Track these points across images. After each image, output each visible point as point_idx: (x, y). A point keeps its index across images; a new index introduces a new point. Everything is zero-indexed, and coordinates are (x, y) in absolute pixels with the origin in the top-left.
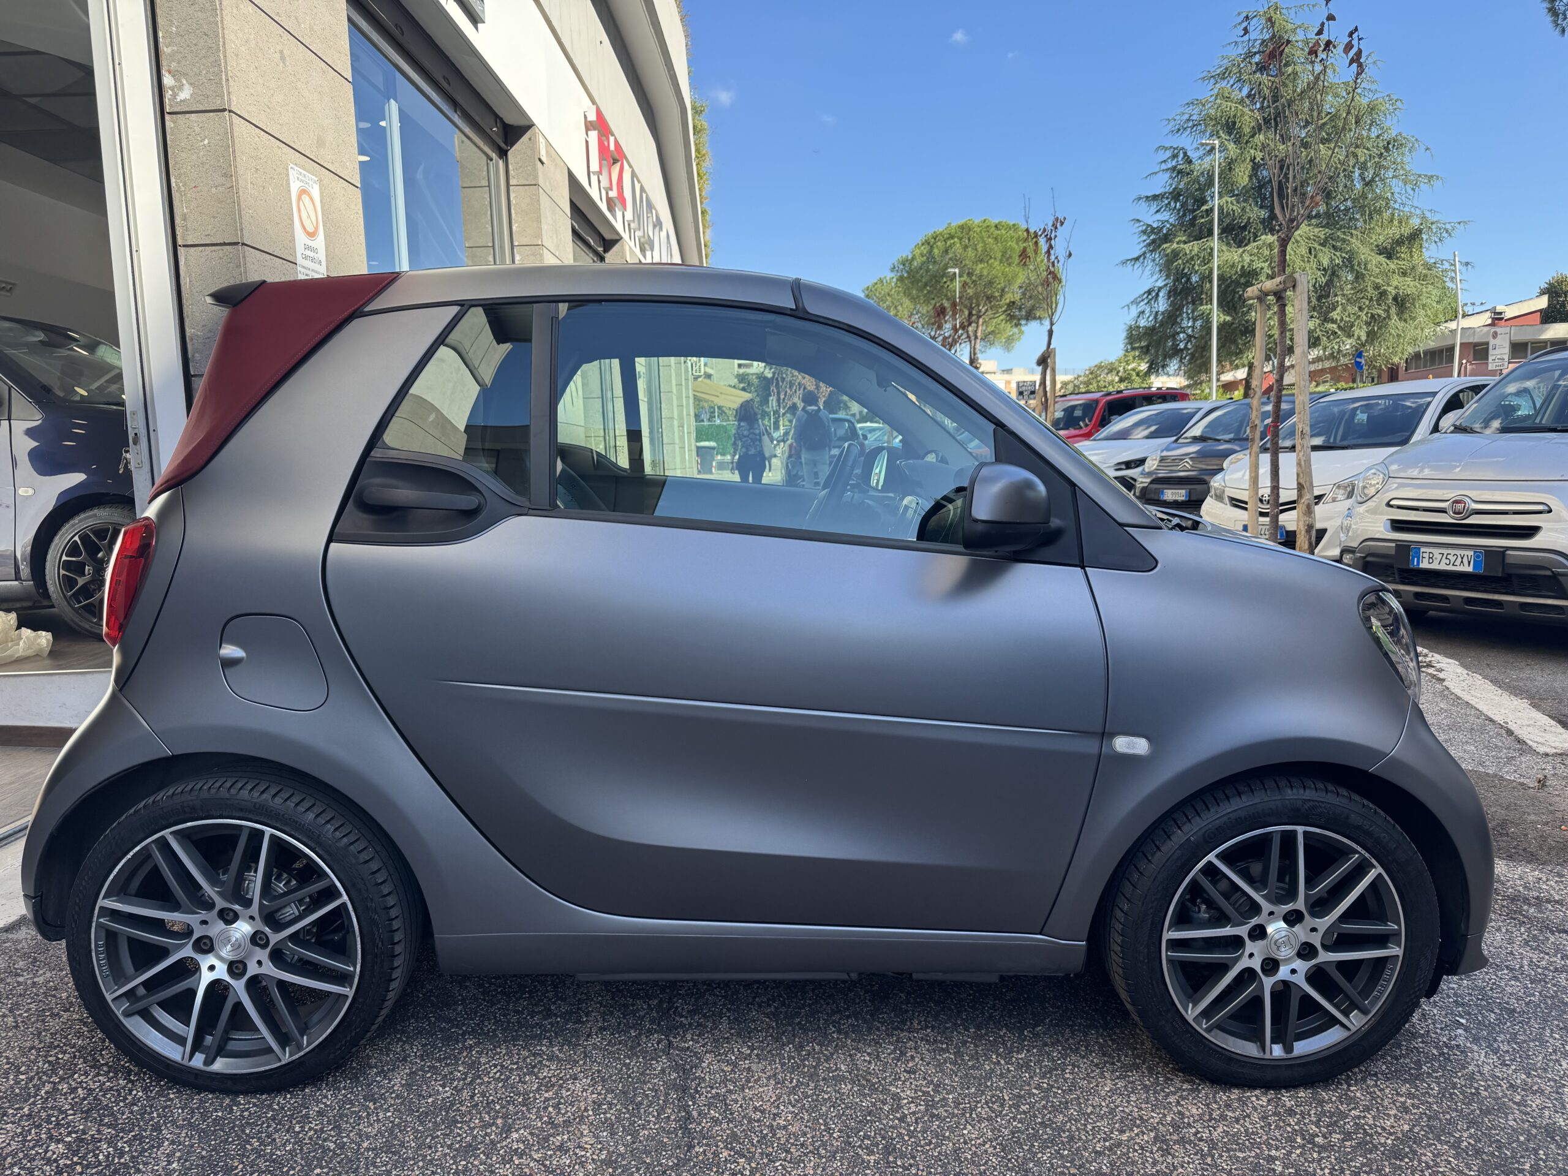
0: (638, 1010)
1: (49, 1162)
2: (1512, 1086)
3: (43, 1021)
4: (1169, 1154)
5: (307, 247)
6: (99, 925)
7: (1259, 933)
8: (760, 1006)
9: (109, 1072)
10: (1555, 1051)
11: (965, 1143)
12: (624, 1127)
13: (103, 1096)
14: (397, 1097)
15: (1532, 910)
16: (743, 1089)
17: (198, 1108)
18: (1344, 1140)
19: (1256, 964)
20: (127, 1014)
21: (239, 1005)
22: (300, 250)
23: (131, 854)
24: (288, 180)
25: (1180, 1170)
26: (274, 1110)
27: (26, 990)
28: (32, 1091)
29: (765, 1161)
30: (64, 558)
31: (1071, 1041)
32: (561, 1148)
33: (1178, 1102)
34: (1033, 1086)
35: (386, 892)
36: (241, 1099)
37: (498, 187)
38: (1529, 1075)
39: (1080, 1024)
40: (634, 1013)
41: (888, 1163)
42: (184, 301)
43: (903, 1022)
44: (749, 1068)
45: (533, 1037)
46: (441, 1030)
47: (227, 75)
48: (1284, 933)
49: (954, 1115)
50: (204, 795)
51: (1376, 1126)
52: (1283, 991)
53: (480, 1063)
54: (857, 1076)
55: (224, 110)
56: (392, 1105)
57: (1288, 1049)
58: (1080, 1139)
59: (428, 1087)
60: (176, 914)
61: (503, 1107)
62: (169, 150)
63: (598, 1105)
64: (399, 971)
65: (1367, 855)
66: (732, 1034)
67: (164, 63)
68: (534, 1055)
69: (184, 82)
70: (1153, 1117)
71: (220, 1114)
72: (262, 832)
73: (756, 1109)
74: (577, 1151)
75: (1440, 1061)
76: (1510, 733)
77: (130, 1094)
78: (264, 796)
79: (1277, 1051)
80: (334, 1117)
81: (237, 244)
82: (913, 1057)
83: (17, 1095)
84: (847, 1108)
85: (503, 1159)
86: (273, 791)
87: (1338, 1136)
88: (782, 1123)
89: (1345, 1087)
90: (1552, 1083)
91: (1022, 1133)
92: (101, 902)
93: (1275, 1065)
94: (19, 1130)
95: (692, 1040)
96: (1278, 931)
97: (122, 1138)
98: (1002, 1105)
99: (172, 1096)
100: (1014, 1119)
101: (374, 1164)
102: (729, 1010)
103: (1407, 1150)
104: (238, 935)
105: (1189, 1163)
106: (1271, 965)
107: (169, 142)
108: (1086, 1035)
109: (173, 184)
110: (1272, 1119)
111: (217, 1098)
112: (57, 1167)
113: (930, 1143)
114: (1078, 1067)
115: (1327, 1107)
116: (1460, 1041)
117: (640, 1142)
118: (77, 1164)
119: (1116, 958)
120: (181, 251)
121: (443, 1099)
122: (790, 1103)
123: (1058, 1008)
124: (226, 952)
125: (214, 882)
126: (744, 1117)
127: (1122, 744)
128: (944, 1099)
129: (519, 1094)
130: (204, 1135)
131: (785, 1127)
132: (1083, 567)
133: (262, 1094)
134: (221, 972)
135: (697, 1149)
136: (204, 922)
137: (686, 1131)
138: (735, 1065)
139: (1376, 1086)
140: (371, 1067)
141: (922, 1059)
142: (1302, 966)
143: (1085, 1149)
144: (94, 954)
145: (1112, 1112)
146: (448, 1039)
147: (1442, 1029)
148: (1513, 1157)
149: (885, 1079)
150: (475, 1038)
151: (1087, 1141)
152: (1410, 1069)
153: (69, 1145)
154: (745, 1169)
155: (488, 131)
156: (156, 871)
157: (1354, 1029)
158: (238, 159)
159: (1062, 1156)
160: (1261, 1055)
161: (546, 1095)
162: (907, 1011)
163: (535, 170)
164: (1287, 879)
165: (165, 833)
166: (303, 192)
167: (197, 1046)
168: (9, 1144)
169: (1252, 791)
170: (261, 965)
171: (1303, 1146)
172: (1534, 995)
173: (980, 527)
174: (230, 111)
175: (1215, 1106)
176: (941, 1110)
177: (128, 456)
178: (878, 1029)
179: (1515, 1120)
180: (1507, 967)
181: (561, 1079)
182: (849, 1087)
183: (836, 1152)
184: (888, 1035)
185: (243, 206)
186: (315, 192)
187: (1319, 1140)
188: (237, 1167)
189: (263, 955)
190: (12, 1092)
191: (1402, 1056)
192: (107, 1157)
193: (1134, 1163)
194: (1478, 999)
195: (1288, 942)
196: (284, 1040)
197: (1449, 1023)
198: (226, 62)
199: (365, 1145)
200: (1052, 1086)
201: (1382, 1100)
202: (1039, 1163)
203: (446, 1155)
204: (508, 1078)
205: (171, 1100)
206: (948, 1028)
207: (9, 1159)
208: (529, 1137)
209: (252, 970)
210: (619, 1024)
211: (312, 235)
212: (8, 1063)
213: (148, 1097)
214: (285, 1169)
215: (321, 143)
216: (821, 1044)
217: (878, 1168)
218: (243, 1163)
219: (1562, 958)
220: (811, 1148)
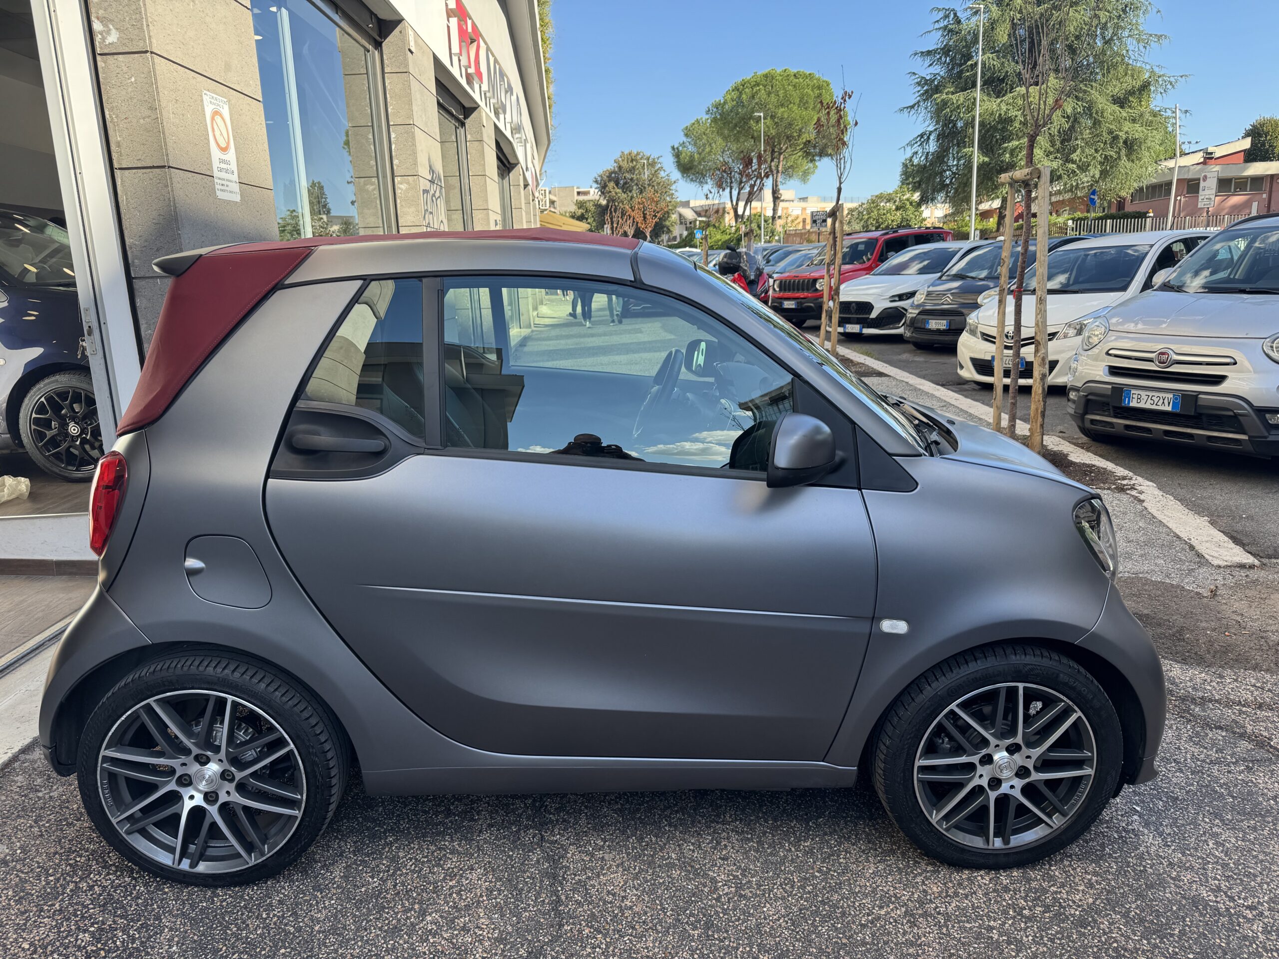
0: (517, 809)
1: (79, 948)
2: (1171, 864)
3: (61, 829)
4: (915, 925)
5: (222, 161)
6: (102, 769)
7: (988, 760)
8: (610, 804)
9: (117, 871)
10: (1204, 833)
11: (765, 918)
12: (510, 909)
13: (115, 891)
14: (338, 887)
15: (1197, 709)
16: (598, 876)
17: (187, 900)
18: (1044, 912)
19: (984, 782)
20: (129, 833)
21: (214, 824)
22: (216, 164)
23: (124, 716)
24: (203, 106)
25: (923, 939)
26: (245, 900)
27: (45, 803)
28: (60, 889)
29: (617, 936)
30: (34, 415)
31: (845, 831)
32: (464, 929)
33: (923, 882)
34: (816, 869)
35: (323, 740)
36: (219, 891)
37: (375, 74)
38: (1183, 854)
39: (852, 815)
40: (513, 811)
41: (708, 936)
42: (123, 216)
43: (718, 816)
44: (603, 857)
45: (438, 834)
46: (368, 829)
47: (147, 21)
48: (1006, 760)
49: (756, 895)
50: (179, 671)
51: (1068, 900)
52: (1003, 801)
53: (399, 857)
54: (684, 863)
55: (146, 52)
56: (335, 894)
57: (1006, 841)
58: (850, 914)
59: (361, 878)
60: (162, 759)
61: (418, 894)
62: (102, 87)
63: (490, 891)
64: (335, 796)
65: (1071, 703)
66: (589, 828)
67: (93, 10)
68: (440, 849)
69: (111, 27)
70: (904, 895)
71: (204, 904)
72: (226, 700)
73: (609, 892)
74: (476, 930)
75: (1119, 843)
76: (1192, 548)
77: (135, 889)
78: (226, 671)
79: (998, 843)
80: (291, 905)
81: (164, 167)
82: (725, 846)
83: (49, 894)
84: (677, 890)
85: (421, 938)
86: (232, 667)
87: (1040, 909)
88: (629, 904)
89: (1047, 867)
90: (1200, 861)
91: (807, 910)
92: (103, 752)
93: (996, 854)
94: (54, 923)
95: (559, 834)
96: (1002, 758)
97: (132, 926)
98: (792, 887)
99: (166, 890)
100: (801, 898)
101: (324, 944)
102: (586, 807)
103: (1090, 919)
104: (210, 773)
105: (929, 933)
106: (995, 783)
107: (101, 80)
108: (856, 825)
109: (107, 116)
110: (992, 895)
111: (201, 891)
112: (86, 953)
113: (739, 919)
114: (850, 853)
115: (1033, 884)
116: (1135, 826)
117: (523, 922)
118: (101, 949)
119: (880, 779)
120: (118, 173)
121: (373, 888)
122: (634, 887)
123: (836, 802)
124: (203, 786)
125: (189, 734)
126: (600, 900)
127: (888, 626)
128: (749, 882)
129: (429, 883)
130: (194, 922)
131: (631, 908)
132: (860, 489)
133: (235, 887)
134: (199, 800)
135: (565, 927)
136: (184, 764)
137: (558, 914)
138: (592, 855)
139: (1070, 865)
140: (316, 862)
141: (732, 848)
142: (1019, 783)
143: (854, 922)
144: (100, 790)
145: (874, 891)
146: (373, 837)
147: (1122, 815)
148: (1167, 924)
149: (705, 865)
150: (394, 835)
151: (856, 915)
152: (1097, 850)
153: (93, 934)
154: (602, 943)
155: (365, 26)
156: (143, 727)
157: (1055, 827)
158: (161, 94)
159: (837, 929)
160: (986, 847)
161: (451, 884)
162: (721, 806)
163: (406, 59)
164: (1010, 718)
165: (150, 701)
166: (216, 113)
167: (184, 854)
168: (48, 935)
169: (986, 657)
170: (229, 794)
171: (1014, 918)
172: (1193, 785)
173: (780, 473)
174: (152, 53)
175: (951, 885)
176: (747, 891)
177: (84, 344)
178: (699, 822)
179: (1171, 893)
180: (1175, 760)
181: (461, 869)
182: (678, 872)
183: (669, 928)
184: (707, 827)
185: (167, 134)
186: (226, 112)
187: (1026, 912)
188: (221, 950)
189: (231, 787)
190: (45, 891)
191: (1092, 840)
192: (123, 942)
193: (889, 933)
194: (1151, 789)
195: (1008, 767)
196: (250, 847)
197: (1128, 810)
198: (146, 10)
199: (317, 928)
200: (830, 870)
201: (1074, 877)
202: (819, 935)
203: (378, 936)
204: (421, 869)
205: (166, 893)
206: (752, 821)
207: (49, 948)
208: (440, 920)
209: (223, 798)
210: (503, 821)
211: (224, 150)
212: (39, 867)
213: (148, 891)
214: (258, 950)
215: (228, 67)
216: (656, 836)
217: (701, 941)
218: (226, 945)
219: (1217, 752)
220: (650, 925)
